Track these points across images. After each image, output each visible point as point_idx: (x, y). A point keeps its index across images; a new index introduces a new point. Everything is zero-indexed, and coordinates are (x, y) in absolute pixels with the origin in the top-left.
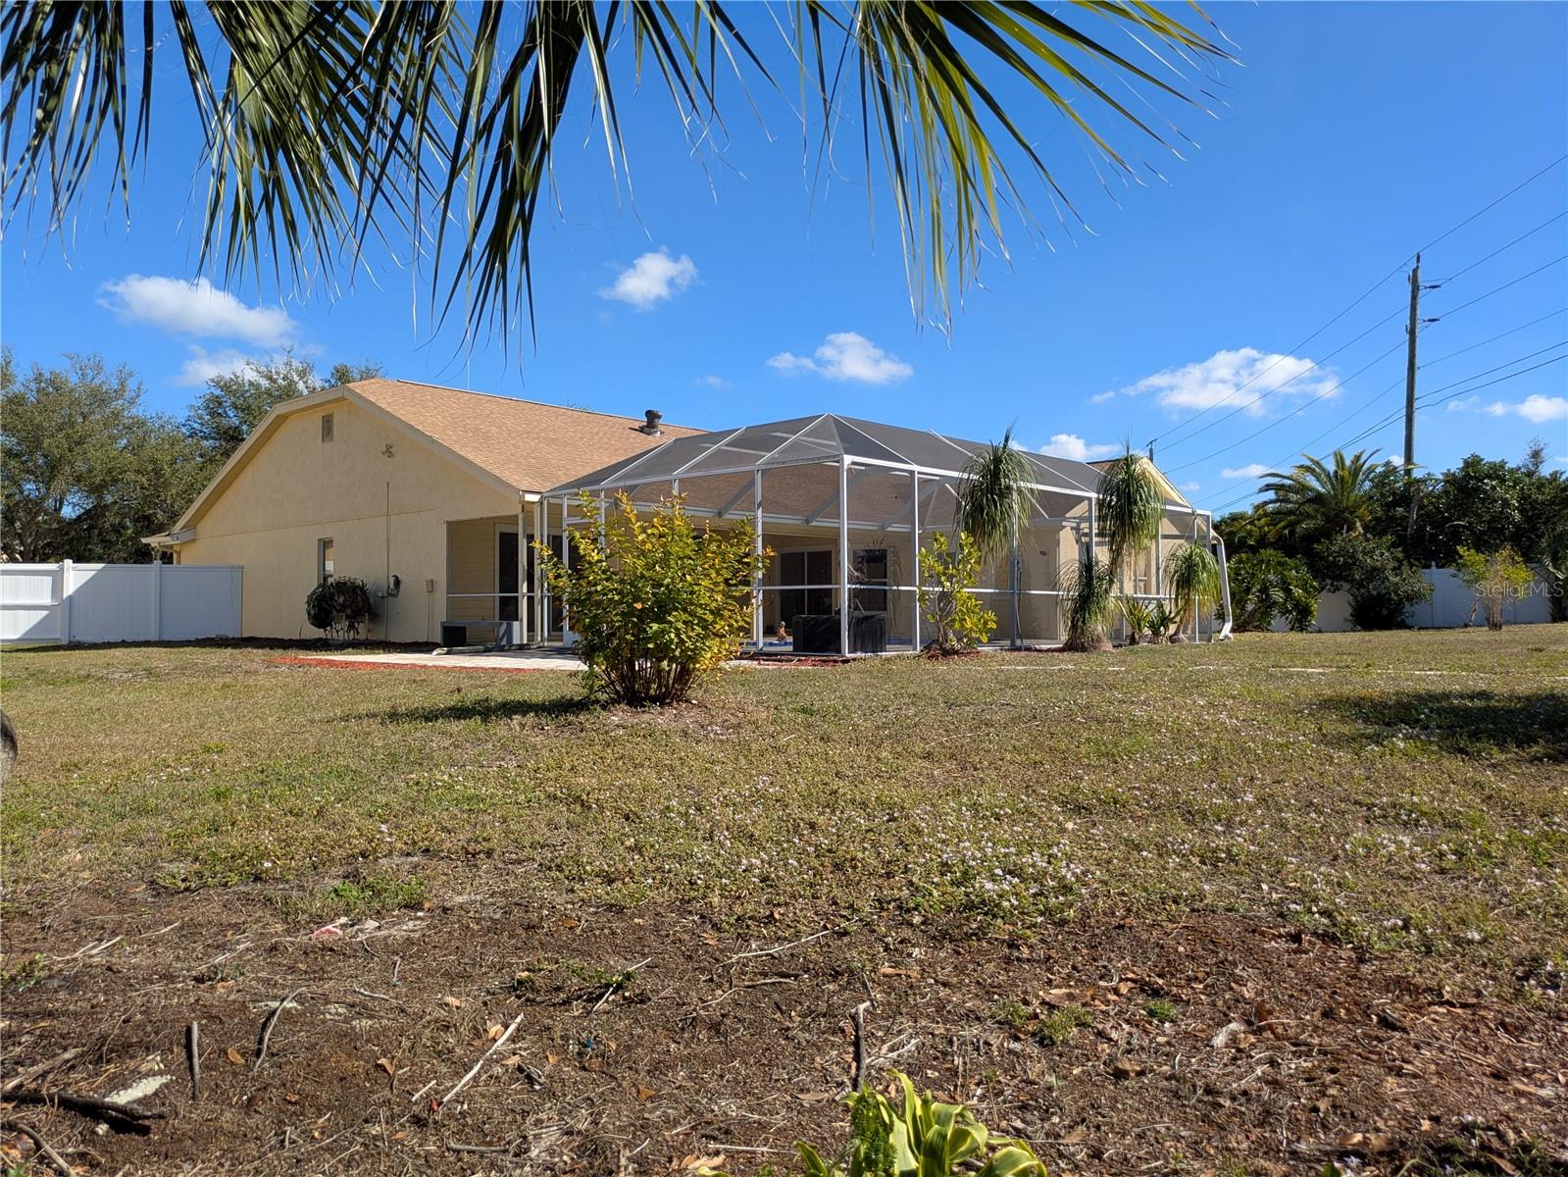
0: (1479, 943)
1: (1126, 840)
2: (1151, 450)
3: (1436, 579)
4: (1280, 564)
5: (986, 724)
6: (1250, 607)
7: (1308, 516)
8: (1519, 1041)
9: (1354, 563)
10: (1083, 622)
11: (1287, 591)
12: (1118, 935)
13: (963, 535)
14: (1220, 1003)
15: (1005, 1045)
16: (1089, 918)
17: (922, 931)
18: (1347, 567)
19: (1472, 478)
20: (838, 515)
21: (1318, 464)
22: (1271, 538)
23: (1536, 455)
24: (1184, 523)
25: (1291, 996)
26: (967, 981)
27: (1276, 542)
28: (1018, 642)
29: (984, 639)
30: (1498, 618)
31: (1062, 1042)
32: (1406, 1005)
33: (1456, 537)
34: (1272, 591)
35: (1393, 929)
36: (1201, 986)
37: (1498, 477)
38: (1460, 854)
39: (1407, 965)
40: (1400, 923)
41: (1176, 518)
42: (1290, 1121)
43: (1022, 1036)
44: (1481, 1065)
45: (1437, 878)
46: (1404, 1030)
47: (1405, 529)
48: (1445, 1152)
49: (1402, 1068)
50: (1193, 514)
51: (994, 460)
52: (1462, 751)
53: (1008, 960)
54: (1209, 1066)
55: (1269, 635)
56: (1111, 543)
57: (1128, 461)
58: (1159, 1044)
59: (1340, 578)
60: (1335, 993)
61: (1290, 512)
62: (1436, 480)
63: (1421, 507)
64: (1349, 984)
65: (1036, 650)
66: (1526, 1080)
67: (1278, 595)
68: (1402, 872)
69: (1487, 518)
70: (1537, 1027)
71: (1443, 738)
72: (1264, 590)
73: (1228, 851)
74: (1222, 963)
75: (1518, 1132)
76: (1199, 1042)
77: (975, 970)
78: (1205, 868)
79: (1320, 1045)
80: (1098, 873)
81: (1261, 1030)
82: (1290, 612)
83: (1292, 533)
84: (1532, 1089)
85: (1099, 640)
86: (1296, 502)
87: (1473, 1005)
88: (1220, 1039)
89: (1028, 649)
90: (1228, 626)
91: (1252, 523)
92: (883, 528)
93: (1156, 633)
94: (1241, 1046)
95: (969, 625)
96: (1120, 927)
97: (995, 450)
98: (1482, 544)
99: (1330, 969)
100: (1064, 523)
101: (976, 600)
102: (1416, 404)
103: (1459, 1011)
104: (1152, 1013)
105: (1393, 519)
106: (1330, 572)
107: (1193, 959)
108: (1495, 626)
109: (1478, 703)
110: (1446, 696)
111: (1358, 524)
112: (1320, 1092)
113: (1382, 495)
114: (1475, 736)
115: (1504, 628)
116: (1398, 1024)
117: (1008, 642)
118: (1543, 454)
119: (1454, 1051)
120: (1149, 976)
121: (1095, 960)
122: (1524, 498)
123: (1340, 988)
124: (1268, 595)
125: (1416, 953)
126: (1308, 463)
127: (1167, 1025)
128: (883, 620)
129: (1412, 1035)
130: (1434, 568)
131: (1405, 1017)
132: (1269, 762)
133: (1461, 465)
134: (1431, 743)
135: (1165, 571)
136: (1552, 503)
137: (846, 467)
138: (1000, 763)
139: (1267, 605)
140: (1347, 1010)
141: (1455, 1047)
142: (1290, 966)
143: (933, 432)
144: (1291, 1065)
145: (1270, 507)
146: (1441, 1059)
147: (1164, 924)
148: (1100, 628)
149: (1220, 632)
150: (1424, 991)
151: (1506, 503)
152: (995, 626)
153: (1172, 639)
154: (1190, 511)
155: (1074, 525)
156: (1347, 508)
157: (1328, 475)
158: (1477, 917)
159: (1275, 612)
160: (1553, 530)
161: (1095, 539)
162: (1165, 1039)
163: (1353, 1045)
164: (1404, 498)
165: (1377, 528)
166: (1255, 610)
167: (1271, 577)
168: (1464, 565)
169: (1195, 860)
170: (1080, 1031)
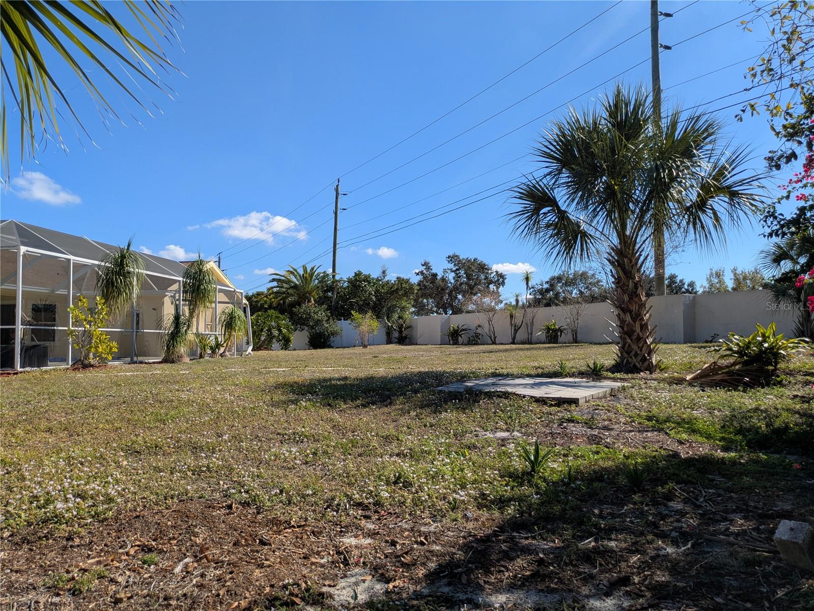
0: (312, 495)
1: (155, 467)
2: (219, 257)
3: (343, 326)
4: (277, 317)
5: (93, 408)
6: (263, 338)
7: (292, 295)
8: (318, 539)
9: (310, 318)
10: (173, 347)
11: (280, 330)
12: (135, 522)
13: (98, 298)
14: (183, 549)
15: (50, 600)
16: (120, 515)
17: (9, 541)
18: (307, 319)
19: (358, 281)
20: (15, 282)
21: (295, 270)
22: (274, 305)
23: (384, 272)
24: (230, 294)
25: (220, 538)
26: (34, 566)
27: (277, 307)
28: (135, 359)
29: (110, 358)
30: (366, 343)
31: (87, 590)
32: (274, 532)
33: (352, 306)
34: (273, 331)
35: (276, 495)
36: (175, 542)
37: (368, 281)
38: (315, 454)
39: (279, 512)
40: (278, 491)
41: (227, 293)
42: (205, 604)
43: (61, 593)
44: (300, 554)
45: (304, 467)
46: (270, 545)
47: (331, 302)
48: (272, 601)
49: (263, 564)
50: (234, 291)
51: (121, 256)
52: (329, 405)
53: (65, 548)
54: (169, 585)
55: (270, 352)
56: (190, 305)
57: (201, 263)
58: (145, 579)
59: (304, 324)
60: (242, 532)
61: (284, 293)
62: (344, 281)
63: (338, 293)
64: (249, 527)
65: (146, 363)
66: (317, 557)
67: (276, 333)
68: (289, 466)
69: (363, 299)
70: (327, 531)
71: (323, 399)
72: (269, 330)
73: (208, 467)
74: (189, 527)
75: (306, 583)
76: (166, 573)
77: (40, 559)
78: (194, 477)
79: (229, 561)
80: (132, 488)
81: (201, 559)
82: (281, 341)
83: (284, 302)
84: (318, 560)
85: (181, 357)
86: (286, 288)
87: (304, 525)
88: (178, 569)
89: (141, 363)
90: (251, 348)
91: (266, 296)
92: (53, 291)
93: (214, 352)
94: (189, 570)
95: (100, 350)
96: (138, 517)
97: (122, 250)
98: (362, 310)
99: (243, 520)
100: (166, 293)
101: (106, 335)
102: (337, 246)
103: (297, 529)
104: (144, 562)
105: (327, 297)
106: (299, 322)
107: (175, 527)
108: (365, 346)
109: (342, 382)
110: (330, 380)
111: (312, 299)
112: (222, 585)
113: (322, 286)
114: (335, 398)
115: (368, 347)
116: (267, 542)
117: (129, 359)
118: (386, 272)
119: (289, 550)
120: (148, 541)
121: (119, 538)
122: (377, 291)
123: (245, 529)
124: (271, 333)
125: (284, 505)
126: (292, 270)
127: (152, 567)
128: (46, 347)
129: (273, 546)
130: (343, 320)
131: (271, 538)
132: (244, 417)
133: (354, 275)
134: (317, 402)
135: (219, 320)
136: (387, 293)
137: (22, 253)
138: (95, 430)
139: (270, 337)
140: (246, 539)
141: (291, 548)
142: (223, 522)
143: (85, 237)
144: (212, 573)
145: (275, 290)
146: (283, 555)
147: (163, 511)
148: (182, 350)
149: (247, 351)
150: (284, 523)
151: (370, 294)
152: (116, 350)
153: (221, 355)
154: (233, 290)
155: (172, 294)
156: (308, 292)
157: (300, 276)
158: (313, 483)
159: (274, 340)
160: (388, 305)
161: (182, 302)
162: (149, 575)
163: (244, 557)
164: (331, 288)
165: (320, 302)
166: (265, 340)
167: (273, 324)
168: (354, 319)
169: (189, 474)
170: (100, 581)
